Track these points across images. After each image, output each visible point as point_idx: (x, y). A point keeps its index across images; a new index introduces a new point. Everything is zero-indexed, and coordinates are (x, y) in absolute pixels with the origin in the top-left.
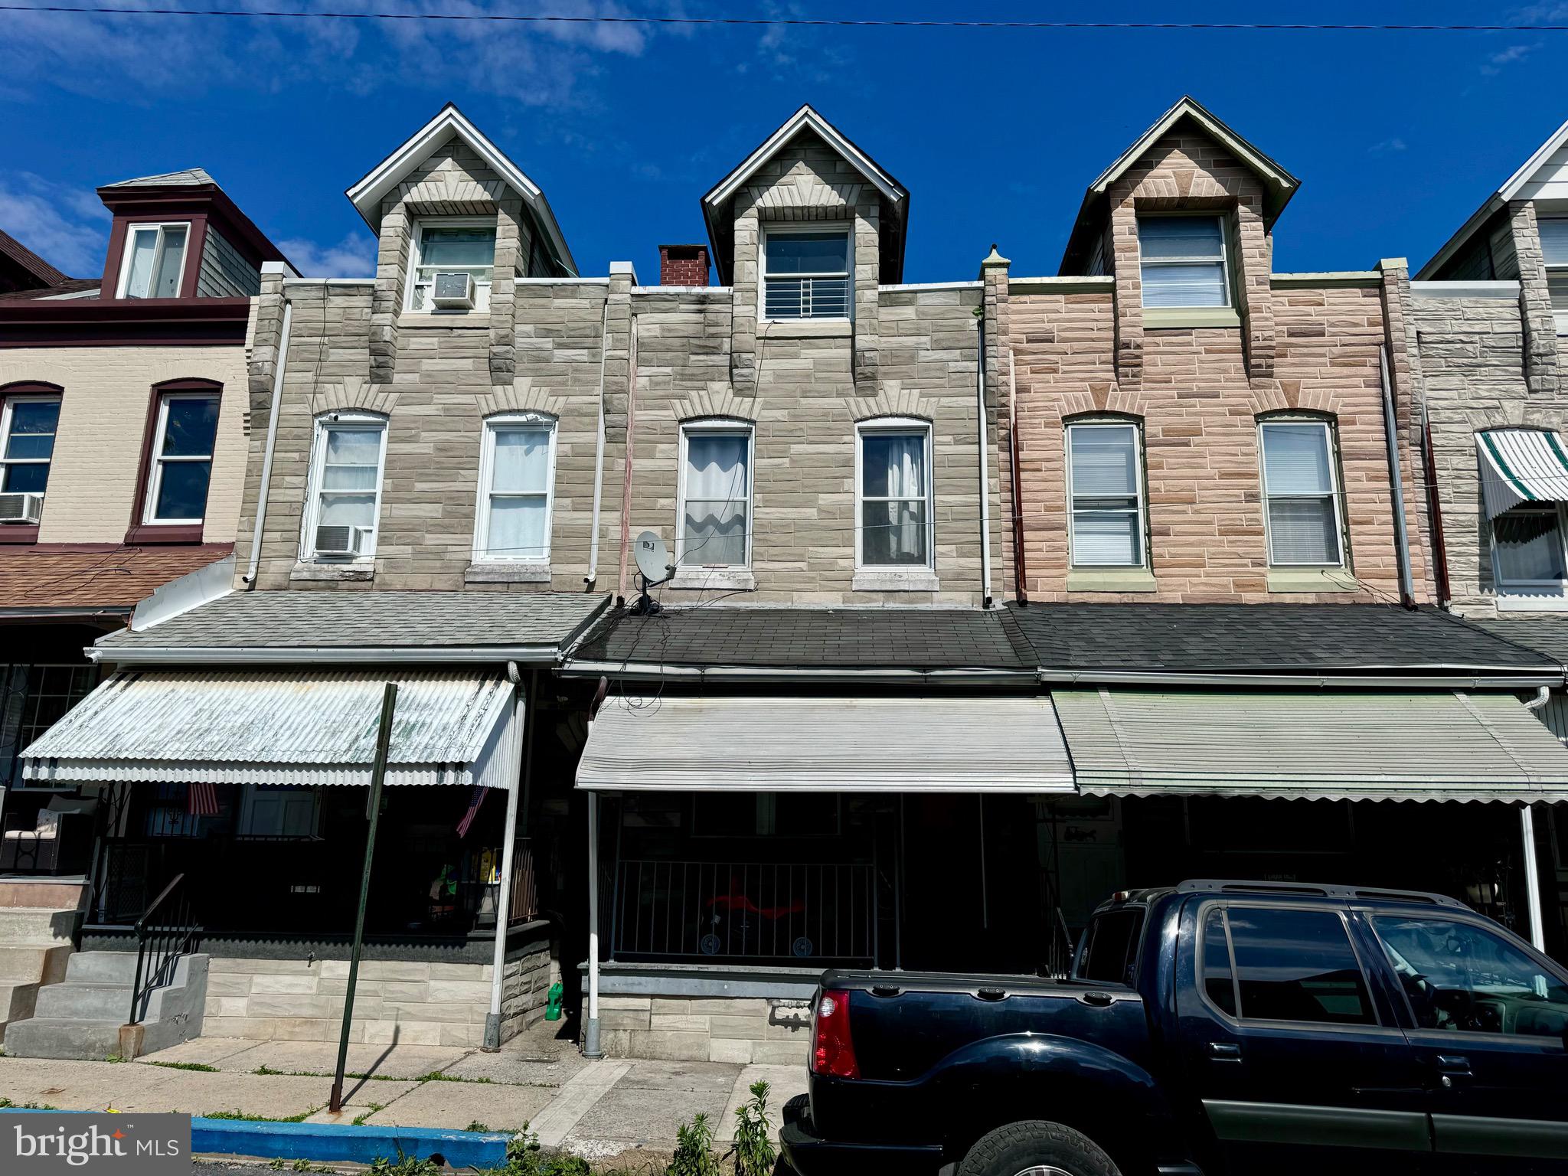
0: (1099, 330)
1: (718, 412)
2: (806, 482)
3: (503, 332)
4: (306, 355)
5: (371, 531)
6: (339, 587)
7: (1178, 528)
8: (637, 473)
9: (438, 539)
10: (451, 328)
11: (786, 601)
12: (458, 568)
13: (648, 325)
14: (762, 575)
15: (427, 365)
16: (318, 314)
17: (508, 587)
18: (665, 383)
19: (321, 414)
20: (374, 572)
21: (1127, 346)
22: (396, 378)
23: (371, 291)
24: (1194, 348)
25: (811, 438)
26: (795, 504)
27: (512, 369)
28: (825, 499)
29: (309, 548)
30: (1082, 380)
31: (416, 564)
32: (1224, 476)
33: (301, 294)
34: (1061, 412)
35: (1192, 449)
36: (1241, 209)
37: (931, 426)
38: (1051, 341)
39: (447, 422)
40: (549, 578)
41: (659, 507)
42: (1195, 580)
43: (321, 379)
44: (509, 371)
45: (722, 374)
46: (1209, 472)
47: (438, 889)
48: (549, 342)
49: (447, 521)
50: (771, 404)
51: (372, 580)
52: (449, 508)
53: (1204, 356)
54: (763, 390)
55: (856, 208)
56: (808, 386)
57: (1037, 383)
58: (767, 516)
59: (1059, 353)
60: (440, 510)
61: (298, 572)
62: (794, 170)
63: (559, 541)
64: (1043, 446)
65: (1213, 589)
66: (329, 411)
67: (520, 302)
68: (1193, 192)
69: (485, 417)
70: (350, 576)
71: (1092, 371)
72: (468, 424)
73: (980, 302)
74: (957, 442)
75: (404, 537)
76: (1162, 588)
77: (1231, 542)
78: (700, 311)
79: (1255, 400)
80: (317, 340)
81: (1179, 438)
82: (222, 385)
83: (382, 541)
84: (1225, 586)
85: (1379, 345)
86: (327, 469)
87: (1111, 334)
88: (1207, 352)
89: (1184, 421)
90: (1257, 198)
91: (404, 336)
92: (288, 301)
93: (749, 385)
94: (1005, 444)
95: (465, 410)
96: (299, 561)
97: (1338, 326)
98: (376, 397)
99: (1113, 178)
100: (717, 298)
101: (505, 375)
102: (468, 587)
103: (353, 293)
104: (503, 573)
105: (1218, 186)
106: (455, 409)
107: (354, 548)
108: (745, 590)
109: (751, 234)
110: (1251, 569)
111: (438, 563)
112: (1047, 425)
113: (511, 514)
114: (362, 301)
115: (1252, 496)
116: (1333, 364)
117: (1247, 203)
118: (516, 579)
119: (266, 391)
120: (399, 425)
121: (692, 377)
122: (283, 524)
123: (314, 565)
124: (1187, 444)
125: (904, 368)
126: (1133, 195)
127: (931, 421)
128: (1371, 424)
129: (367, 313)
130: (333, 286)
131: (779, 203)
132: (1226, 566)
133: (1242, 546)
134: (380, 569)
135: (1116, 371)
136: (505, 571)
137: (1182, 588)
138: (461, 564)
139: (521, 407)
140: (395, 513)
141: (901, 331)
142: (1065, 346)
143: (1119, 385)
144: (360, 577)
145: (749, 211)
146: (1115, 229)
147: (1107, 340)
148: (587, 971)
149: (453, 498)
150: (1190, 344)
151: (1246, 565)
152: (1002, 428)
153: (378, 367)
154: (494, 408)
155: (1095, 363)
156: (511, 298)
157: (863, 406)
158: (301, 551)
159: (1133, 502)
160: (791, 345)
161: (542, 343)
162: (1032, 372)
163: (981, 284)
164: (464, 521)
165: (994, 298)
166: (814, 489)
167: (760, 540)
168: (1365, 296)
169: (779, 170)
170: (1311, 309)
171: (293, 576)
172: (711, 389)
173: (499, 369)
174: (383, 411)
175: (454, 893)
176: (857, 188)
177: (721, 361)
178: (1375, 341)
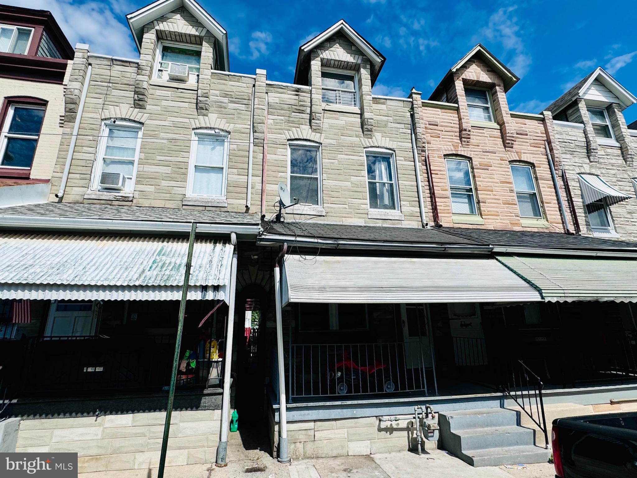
0: (454, 123)
1: (305, 138)
2: (345, 171)
3: (205, 91)
4: (98, 91)
5: (131, 179)
6: (113, 204)
7: (489, 201)
8: (269, 161)
9: (168, 183)
10: (178, 88)
11: (340, 222)
12: (179, 198)
13: (274, 97)
14: (328, 210)
15: (164, 103)
16: (108, 72)
17: (205, 208)
18: (281, 123)
19: (105, 119)
20: (133, 197)
21: (465, 130)
22: (148, 107)
23: (136, 65)
24: (485, 135)
25: (346, 153)
26: (341, 180)
27: (208, 109)
28: (353, 179)
29: (96, 184)
30: (449, 142)
31: (157, 195)
32: (502, 182)
33: (98, 62)
34: (443, 153)
35: (489, 171)
36: (497, 88)
37: (394, 153)
38: (437, 125)
39: (174, 130)
40: (226, 205)
41: (279, 176)
42: (497, 221)
43: (106, 103)
44: (206, 110)
45: (307, 122)
46: (496, 180)
47: (185, 365)
48: (226, 99)
49: (173, 175)
50: (328, 137)
51: (132, 201)
52: (174, 169)
53: (489, 138)
54: (325, 131)
55: (361, 65)
56: (344, 132)
57: (433, 141)
58: (329, 184)
59: (440, 131)
60: (170, 170)
61: (89, 195)
62: (335, 46)
63: (231, 189)
64: (438, 165)
65: (503, 225)
66: (110, 118)
67: (213, 80)
68: (481, 79)
69: (193, 129)
70: (120, 199)
71: (452, 139)
72: (185, 131)
73: (410, 107)
74: (405, 160)
75: (149, 181)
76: (486, 223)
77: (507, 207)
78: (297, 95)
79: (508, 156)
80: (106, 84)
81: (486, 167)
82: (47, 102)
83: (138, 183)
84: (508, 224)
85: (544, 141)
86: (107, 147)
87: (458, 126)
88: (490, 137)
89: (485, 161)
90: (502, 85)
91: (153, 89)
92: (90, 64)
93: (319, 128)
94: (424, 163)
95: (184, 125)
96: (89, 189)
97: (531, 132)
98: (136, 114)
99: (458, 67)
100: (304, 90)
101: (204, 111)
102: (184, 207)
103: (127, 65)
104: (203, 201)
105: (489, 79)
106: (178, 124)
107: (122, 185)
108: (321, 216)
109: (318, 67)
110: (515, 218)
111: (168, 195)
112: (439, 157)
113: (205, 175)
114: (132, 70)
115: (512, 190)
116: (531, 146)
117: (499, 86)
118: (210, 205)
119: (75, 104)
120: (148, 129)
121: (293, 122)
122: (81, 170)
123: (98, 193)
124: (488, 170)
125: (383, 129)
126: (461, 77)
127: (395, 151)
128: (546, 168)
129: (134, 75)
130: (116, 60)
131: (329, 57)
132: (506, 216)
133: (511, 209)
134: (136, 196)
135: (461, 140)
136: (203, 200)
137: (493, 224)
138: (181, 196)
139: (213, 126)
140: (145, 169)
141: (381, 114)
142: (442, 128)
143: (462, 145)
144: (125, 199)
145: (317, 58)
146: (457, 88)
147: (456, 128)
148: (279, 410)
149: (177, 165)
150: (484, 133)
151: (513, 216)
152: (423, 156)
153: (139, 100)
154: (198, 126)
155: (453, 136)
156: (209, 77)
157: (367, 142)
158: (91, 184)
159: (470, 190)
160: (335, 114)
161: (222, 99)
162: (431, 137)
163: (411, 100)
164: (183, 176)
165: (417, 106)
166: (349, 174)
167: (326, 194)
168: (538, 123)
169: (329, 45)
170: (523, 126)
171: (86, 197)
172: (302, 128)
173: (202, 108)
174: (140, 121)
175: (194, 367)
176: (361, 57)
177: (306, 117)
178: (544, 139)
